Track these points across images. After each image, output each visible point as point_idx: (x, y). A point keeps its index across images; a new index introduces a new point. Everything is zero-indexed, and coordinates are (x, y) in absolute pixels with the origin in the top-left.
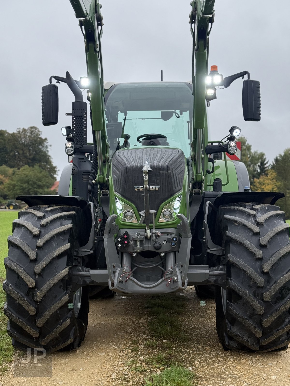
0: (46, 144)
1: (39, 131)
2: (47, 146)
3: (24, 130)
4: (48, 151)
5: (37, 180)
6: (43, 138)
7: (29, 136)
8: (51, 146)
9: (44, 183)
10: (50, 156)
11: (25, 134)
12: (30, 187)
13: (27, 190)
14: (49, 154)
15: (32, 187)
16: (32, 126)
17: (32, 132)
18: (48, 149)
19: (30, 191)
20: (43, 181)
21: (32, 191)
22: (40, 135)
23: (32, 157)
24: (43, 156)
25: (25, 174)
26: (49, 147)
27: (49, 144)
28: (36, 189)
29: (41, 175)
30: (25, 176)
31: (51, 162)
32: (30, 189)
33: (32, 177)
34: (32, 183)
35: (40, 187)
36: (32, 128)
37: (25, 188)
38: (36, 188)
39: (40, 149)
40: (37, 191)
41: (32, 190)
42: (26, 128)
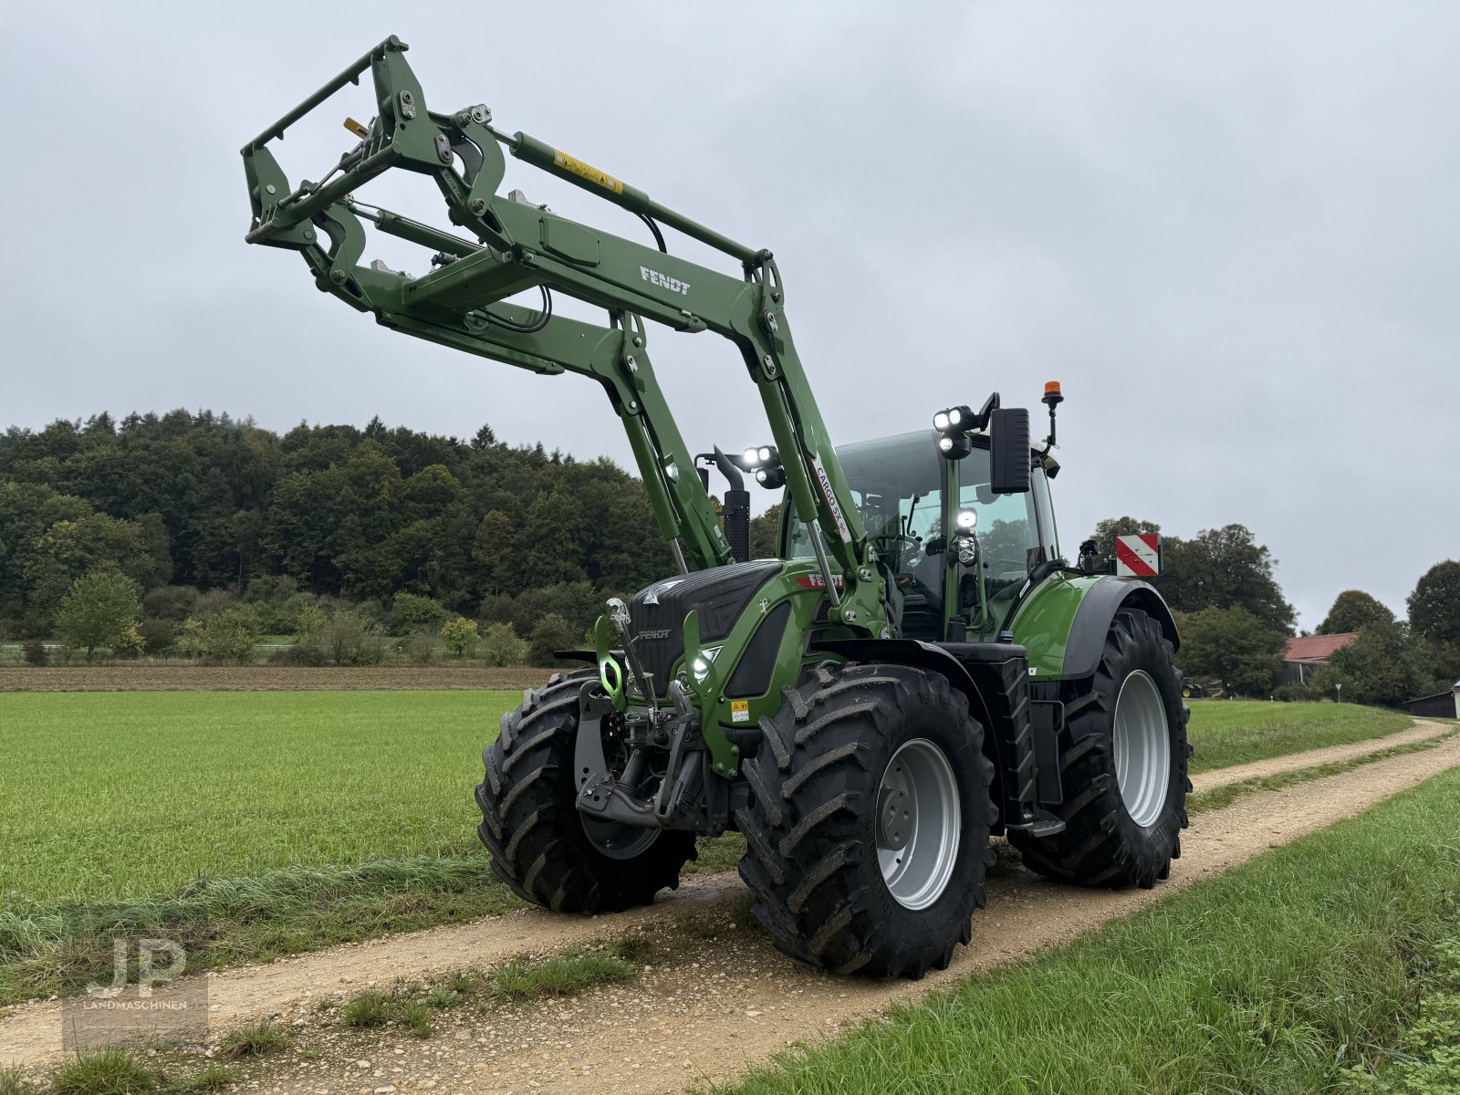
0: (1264, 559)
1: (1247, 534)
2: (1266, 563)
3: (1214, 534)
4: (1270, 574)
5: (1235, 636)
6: (1258, 545)
7: (1225, 545)
8: (1276, 562)
9: (1254, 643)
10: (1275, 585)
11: (1215, 542)
12: (1222, 651)
13: (1214, 656)
14: (1274, 579)
15: (1226, 650)
16: (1232, 523)
17: (1231, 536)
18: (1270, 570)
19: (1222, 659)
20: (1250, 638)
21: (1226, 660)
22: (1249, 541)
23: (1233, 587)
24: (1260, 584)
25: (1209, 625)
26: (1272, 564)
27: (1272, 558)
28: (1234, 655)
29: (1246, 625)
30: (1208, 628)
31: (1279, 597)
32: (1222, 655)
33: (1226, 630)
34: (1226, 643)
35: (1243, 650)
36: (1230, 528)
37: (1212, 653)
38: (1236, 654)
39: (1251, 569)
40: (1238, 660)
41: (1226, 657)
42: (1218, 529)
